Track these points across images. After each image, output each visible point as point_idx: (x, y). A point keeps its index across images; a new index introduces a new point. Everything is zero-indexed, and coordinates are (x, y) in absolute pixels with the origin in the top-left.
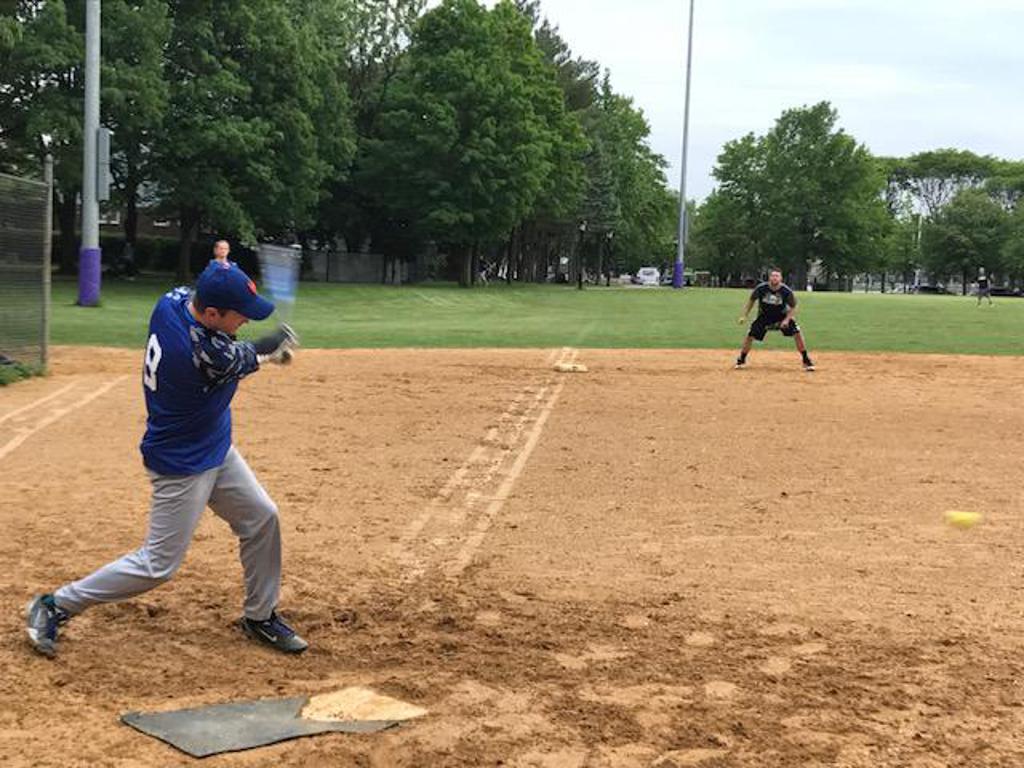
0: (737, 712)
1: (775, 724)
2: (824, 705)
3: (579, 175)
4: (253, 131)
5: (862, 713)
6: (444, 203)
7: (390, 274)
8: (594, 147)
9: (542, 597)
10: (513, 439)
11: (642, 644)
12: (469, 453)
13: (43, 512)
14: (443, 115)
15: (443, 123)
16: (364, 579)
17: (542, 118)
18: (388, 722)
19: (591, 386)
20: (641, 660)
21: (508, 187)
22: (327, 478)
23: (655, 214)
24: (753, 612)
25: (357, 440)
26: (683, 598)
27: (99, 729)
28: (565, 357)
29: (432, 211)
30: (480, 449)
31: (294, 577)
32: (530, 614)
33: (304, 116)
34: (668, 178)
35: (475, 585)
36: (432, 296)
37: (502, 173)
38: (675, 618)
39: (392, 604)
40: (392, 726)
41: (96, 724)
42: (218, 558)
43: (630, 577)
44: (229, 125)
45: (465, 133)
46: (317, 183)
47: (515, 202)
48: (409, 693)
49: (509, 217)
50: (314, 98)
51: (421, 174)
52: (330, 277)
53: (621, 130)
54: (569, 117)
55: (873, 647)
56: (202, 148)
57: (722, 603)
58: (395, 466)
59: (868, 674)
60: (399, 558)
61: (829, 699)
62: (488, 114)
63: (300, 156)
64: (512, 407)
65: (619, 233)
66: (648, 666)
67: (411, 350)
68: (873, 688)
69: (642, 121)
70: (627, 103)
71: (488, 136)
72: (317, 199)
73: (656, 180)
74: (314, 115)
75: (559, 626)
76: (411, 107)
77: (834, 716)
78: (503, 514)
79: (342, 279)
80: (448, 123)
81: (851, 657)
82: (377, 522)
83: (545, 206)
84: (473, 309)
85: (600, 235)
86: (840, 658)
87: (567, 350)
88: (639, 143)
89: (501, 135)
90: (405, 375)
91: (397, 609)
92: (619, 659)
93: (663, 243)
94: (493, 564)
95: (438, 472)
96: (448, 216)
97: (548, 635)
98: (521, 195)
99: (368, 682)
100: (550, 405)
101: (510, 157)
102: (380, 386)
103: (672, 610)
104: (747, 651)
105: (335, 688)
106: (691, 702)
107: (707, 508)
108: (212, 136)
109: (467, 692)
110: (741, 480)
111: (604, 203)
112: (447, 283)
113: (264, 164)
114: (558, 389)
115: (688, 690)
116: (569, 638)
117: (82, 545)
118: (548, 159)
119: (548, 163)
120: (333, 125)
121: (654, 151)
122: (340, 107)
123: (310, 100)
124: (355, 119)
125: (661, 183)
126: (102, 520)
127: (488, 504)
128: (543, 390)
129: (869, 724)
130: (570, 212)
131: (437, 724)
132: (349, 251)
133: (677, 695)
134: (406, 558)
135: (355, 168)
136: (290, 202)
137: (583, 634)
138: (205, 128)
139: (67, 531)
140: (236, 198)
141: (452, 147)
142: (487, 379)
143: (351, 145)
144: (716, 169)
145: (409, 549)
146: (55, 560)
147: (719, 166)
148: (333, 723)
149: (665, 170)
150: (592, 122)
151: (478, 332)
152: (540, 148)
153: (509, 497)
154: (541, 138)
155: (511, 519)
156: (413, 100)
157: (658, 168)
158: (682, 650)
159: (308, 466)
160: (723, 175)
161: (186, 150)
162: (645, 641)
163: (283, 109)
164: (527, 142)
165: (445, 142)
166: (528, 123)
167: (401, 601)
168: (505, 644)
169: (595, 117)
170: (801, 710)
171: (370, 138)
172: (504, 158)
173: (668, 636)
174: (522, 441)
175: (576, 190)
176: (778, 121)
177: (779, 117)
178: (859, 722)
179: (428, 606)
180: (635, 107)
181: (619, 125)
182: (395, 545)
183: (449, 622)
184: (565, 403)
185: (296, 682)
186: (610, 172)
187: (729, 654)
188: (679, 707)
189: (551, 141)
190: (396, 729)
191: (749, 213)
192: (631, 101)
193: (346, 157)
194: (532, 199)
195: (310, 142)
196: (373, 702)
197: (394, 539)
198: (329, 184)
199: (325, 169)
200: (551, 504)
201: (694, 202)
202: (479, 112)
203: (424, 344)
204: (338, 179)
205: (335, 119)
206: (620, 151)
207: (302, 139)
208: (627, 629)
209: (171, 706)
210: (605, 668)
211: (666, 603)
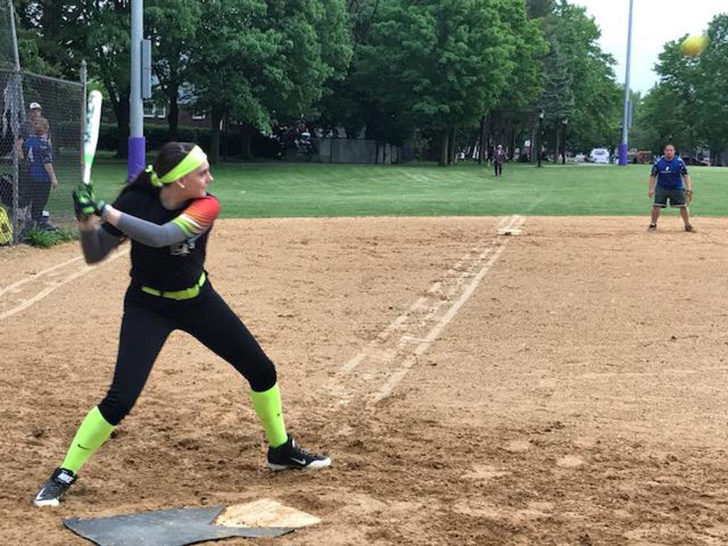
0: (588, 525)
1: (617, 536)
2: (665, 520)
3: (538, 72)
4: (268, 40)
5: (698, 527)
6: (426, 97)
7: (381, 156)
8: (551, 48)
9: (443, 424)
10: (452, 291)
11: (519, 465)
12: (412, 303)
13: (51, 349)
14: (425, 24)
15: (424, 31)
16: (298, 407)
17: (507, 25)
18: (286, 528)
19: (529, 247)
20: (514, 479)
21: (480, 82)
22: (288, 323)
23: (605, 104)
24: (621, 439)
25: (321, 292)
26: (564, 426)
27: (44, 531)
28: (513, 224)
29: (415, 103)
30: (422, 299)
31: (239, 405)
32: (429, 438)
33: (310, 27)
34: (616, 74)
35: (388, 413)
36: (414, 174)
37: (474, 71)
38: (552, 444)
39: (316, 429)
40: (289, 533)
41: (43, 527)
42: (182, 389)
43: (523, 408)
44: (249, 35)
45: (443, 40)
46: (321, 83)
47: (485, 95)
48: (310, 505)
49: (479, 108)
50: (317, 12)
51: (406, 73)
52: (333, 159)
53: (575, 34)
54: (531, 24)
55: (721, 470)
56: (228, 54)
57: (597, 431)
58: (347, 313)
59: (711, 494)
60: (331, 390)
61: (672, 515)
62: (462, 23)
63: (307, 60)
64: (458, 265)
65: (573, 120)
66: (520, 484)
67: (385, 218)
68: (713, 506)
69: (595, 26)
70: (581, 11)
71: (462, 41)
72: (320, 96)
73: (607, 76)
74: (318, 27)
75: (451, 449)
76: (398, 17)
77: (672, 529)
78: (428, 354)
79: (341, 161)
80: (429, 31)
81: (699, 479)
82: (321, 359)
83: (510, 98)
84: (447, 184)
85: (558, 121)
86: (688, 479)
87: (516, 217)
88: (591, 44)
89: (473, 40)
90: (375, 239)
91: (319, 433)
92: (496, 478)
93: (612, 127)
94: (408, 396)
95: (383, 318)
96: (429, 108)
97: (441, 456)
98: (489, 89)
99: (277, 495)
100: (490, 263)
101: (480, 58)
102: (351, 248)
103: (553, 437)
104: (609, 472)
105: (250, 500)
106: (550, 515)
107: (603, 350)
108: (235, 45)
109: (359, 505)
110: (640, 325)
111: (560, 95)
112: (429, 163)
113: (277, 67)
114: (500, 250)
115: (549, 506)
116: (458, 459)
117: (74, 377)
118: (512, 59)
119: (511, 62)
120: (333, 34)
121: (605, 51)
122: (339, 20)
123: (315, 15)
124: (353, 29)
125: (611, 78)
126: (97, 357)
127: (417, 345)
128: (487, 250)
129: (702, 537)
130: (531, 103)
131: (327, 532)
132: (348, 137)
133: (538, 509)
134: (337, 390)
135: (352, 69)
136: (300, 99)
137: (470, 456)
138: (229, 38)
139: (66, 366)
140: (255, 95)
141: (432, 51)
142: (442, 242)
143: (348, 50)
144: (657, 65)
145: (342, 382)
146: (48, 389)
147: (659, 62)
148: (240, 529)
149: (613, 67)
150: (550, 27)
151: (447, 203)
152: (505, 50)
153: (436, 340)
154: (506, 42)
155: (434, 358)
156: (400, 12)
157: (608, 65)
158: (553, 471)
159: (276, 313)
160: (661, 70)
161: (215, 57)
162: (522, 462)
163: (293, 22)
164: (495, 45)
165: (426, 47)
166: (496, 29)
167: (322, 427)
168: (401, 464)
169: (553, 23)
170: (643, 524)
171: (364, 44)
172: (475, 59)
173: (543, 458)
174: (459, 293)
175: (536, 85)
176: (709, 24)
177: (711, 20)
178: (694, 535)
179: (346, 430)
180: (588, 15)
181: (573, 30)
182: (331, 379)
183: (358, 444)
184: (504, 261)
185: (218, 494)
186: (566, 69)
187: (593, 474)
188: (539, 520)
189: (515, 43)
190: (290, 536)
191: (685, 102)
192: (585, 10)
193: (345, 60)
194: (499, 93)
195: (315, 49)
196: (278, 511)
197: (331, 374)
198: (330, 82)
199: (327, 71)
200: (472, 346)
201: (639, 93)
202: (455, 21)
203: (398, 213)
204: (338, 78)
205: (335, 29)
206: (574, 51)
207: (308, 46)
208: (510, 452)
209: (108, 512)
210: (482, 486)
211: (549, 431)
